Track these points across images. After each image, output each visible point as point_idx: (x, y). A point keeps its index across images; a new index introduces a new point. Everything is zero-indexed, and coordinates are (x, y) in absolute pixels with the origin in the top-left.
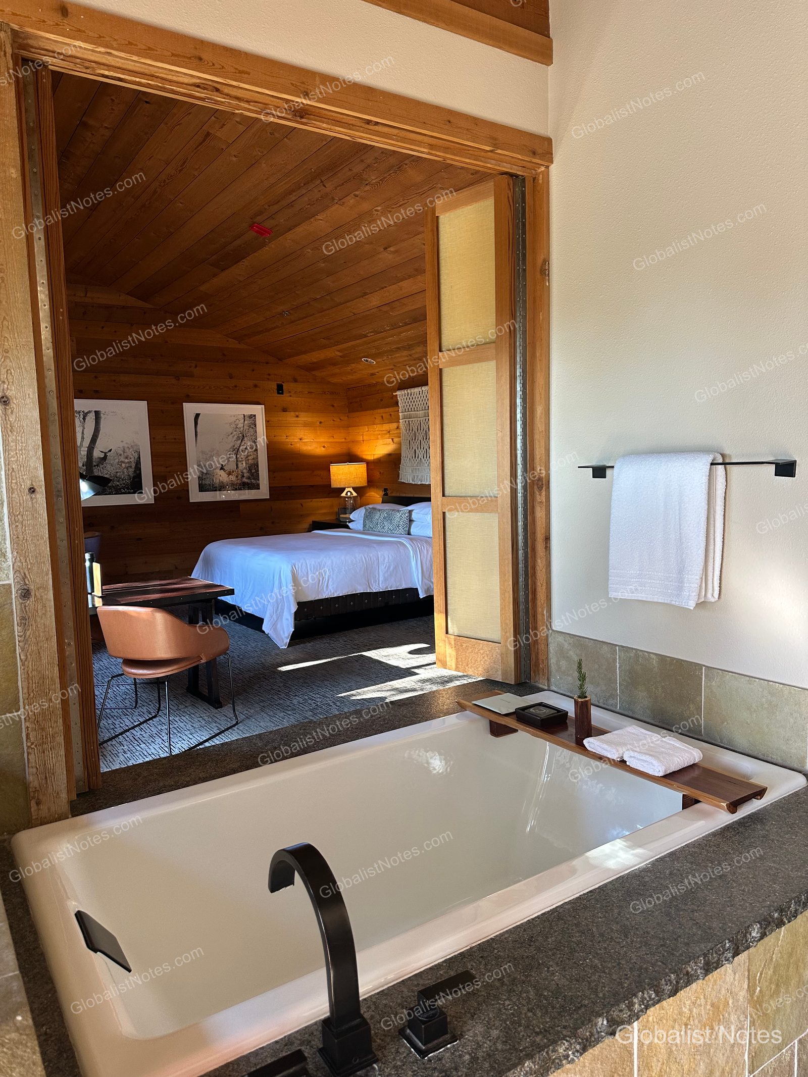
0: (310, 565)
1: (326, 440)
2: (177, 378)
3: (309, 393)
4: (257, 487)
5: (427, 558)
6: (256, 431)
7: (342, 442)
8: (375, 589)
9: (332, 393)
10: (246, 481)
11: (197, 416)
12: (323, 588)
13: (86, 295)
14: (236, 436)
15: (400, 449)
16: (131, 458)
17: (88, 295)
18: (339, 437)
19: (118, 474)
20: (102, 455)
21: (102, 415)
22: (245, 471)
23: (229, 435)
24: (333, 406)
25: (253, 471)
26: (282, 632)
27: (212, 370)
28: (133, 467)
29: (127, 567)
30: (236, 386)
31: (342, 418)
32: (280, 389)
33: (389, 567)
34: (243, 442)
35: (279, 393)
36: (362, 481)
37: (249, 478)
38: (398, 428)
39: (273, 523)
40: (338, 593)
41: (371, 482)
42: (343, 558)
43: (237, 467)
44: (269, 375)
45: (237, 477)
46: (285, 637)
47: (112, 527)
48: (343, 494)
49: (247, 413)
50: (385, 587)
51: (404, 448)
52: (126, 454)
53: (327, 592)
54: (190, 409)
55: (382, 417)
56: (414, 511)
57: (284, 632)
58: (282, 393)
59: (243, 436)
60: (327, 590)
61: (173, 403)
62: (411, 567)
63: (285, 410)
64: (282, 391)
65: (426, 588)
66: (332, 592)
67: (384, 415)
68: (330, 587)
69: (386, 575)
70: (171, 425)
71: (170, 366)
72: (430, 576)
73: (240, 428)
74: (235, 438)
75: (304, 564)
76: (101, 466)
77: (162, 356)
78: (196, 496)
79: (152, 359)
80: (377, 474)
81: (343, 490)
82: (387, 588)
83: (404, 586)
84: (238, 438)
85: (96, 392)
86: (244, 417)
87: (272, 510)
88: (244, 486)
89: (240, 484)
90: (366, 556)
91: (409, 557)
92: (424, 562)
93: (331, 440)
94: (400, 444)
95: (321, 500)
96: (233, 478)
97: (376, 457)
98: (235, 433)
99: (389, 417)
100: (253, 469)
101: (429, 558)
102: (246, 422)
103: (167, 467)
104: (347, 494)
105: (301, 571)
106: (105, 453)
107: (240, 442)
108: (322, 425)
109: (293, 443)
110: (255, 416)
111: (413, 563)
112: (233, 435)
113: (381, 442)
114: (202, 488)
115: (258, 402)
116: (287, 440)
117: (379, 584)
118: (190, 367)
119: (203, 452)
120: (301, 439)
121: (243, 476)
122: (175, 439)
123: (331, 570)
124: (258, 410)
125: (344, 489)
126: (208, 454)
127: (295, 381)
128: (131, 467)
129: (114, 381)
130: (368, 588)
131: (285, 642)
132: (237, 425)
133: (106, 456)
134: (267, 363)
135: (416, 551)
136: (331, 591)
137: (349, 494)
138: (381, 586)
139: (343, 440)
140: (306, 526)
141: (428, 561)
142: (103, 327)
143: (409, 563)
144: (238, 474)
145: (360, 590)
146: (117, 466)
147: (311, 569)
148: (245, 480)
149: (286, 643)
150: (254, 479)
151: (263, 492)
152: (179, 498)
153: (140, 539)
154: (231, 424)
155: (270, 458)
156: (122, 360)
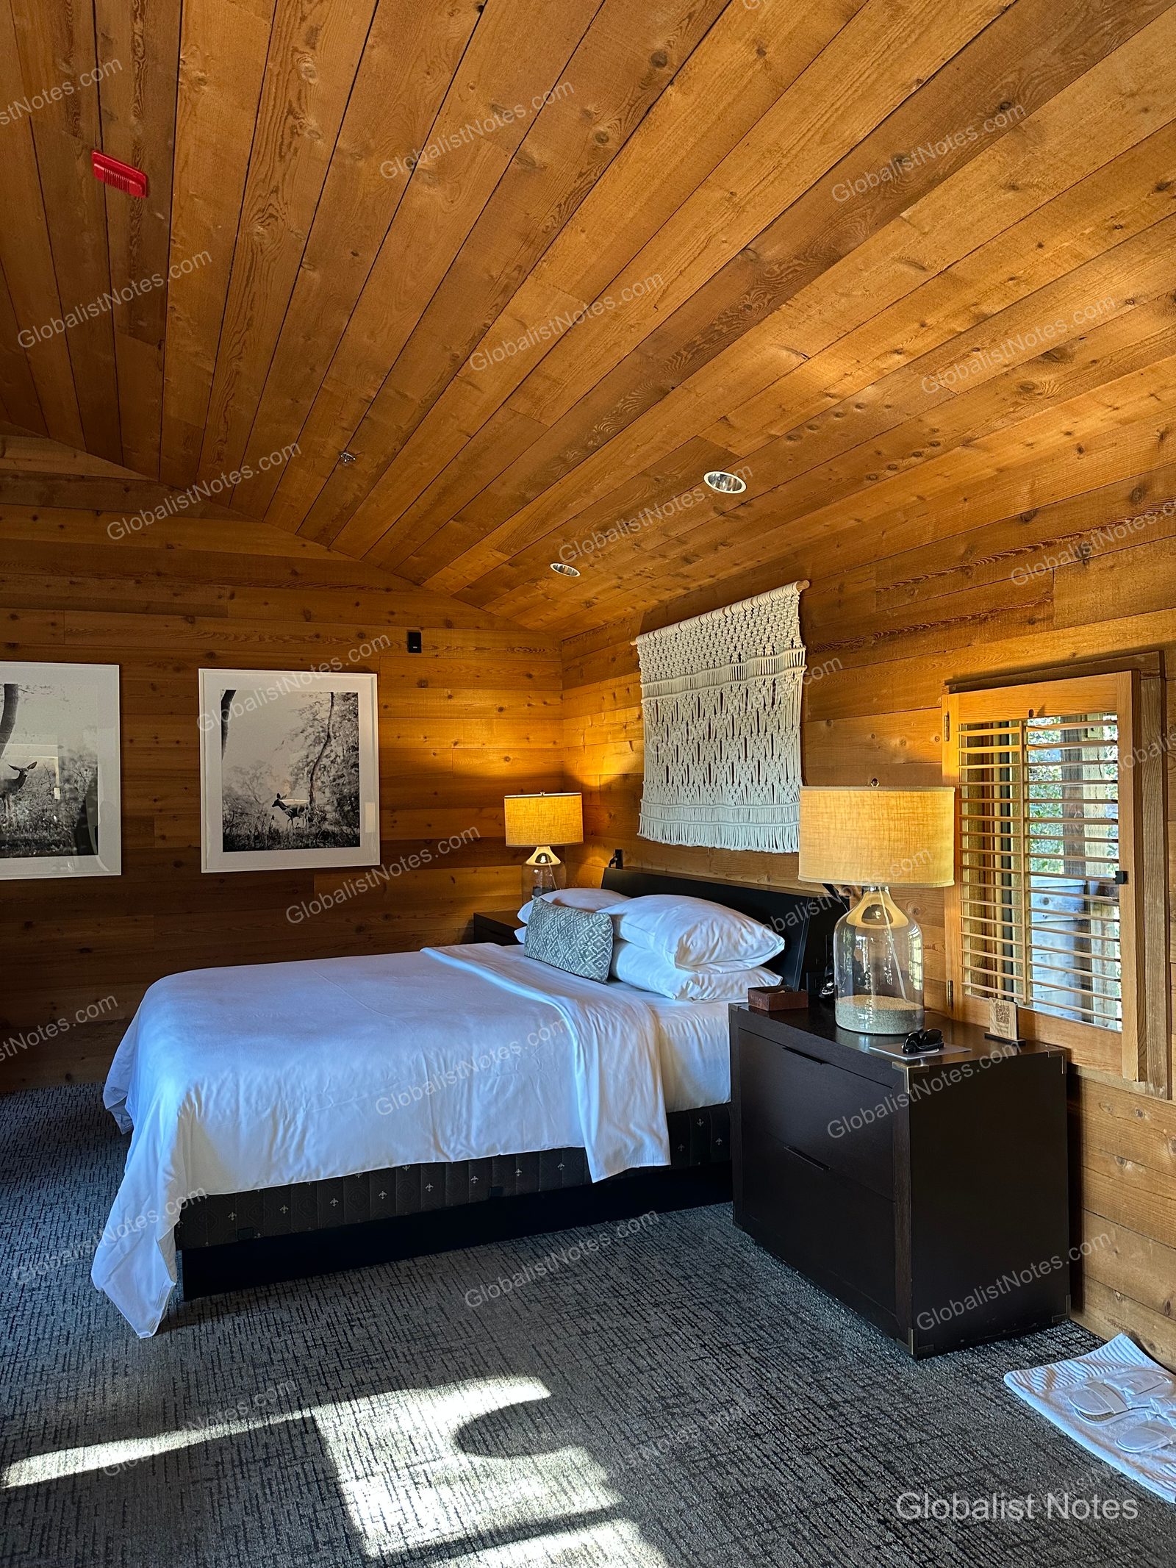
0: (248, 1088)
1: (512, 745)
2: (190, 618)
3: (477, 649)
4: (354, 841)
5: (619, 1062)
6: (357, 725)
7: (548, 750)
8: (454, 1152)
9: (530, 650)
10: (331, 828)
11: (229, 695)
12: (286, 1151)
13: (4, 454)
14: (312, 737)
15: (642, 764)
16: (76, 782)
17: (7, 455)
18: (541, 739)
19: (47, 814)
20: (15, 776)
21: (20, 693)
22: (328, 808)
23: (297, 735)
24: (530, 676)
25: (347, 808)
26: (144, 1287)
27: (266, 604)
28: (80, 800)
29: (55, 1008)
30: (318, 636)
31: (548, 701)
32: (414, 642)
33: (503, 1088)
34: (328, 749)
35: (411, 650)
36: (571, 831)
37: (337, 823)
38: (640, 717)
39: (387, 917)
40: (330, 1169)
41: (591, 833)
42: (356, 1065)
43: (312, 800)
44: (392, 613)
45: (310, 820)
46: (153, 1303)
47: (28, 925)
48: (532, 861)
49: (339, 690)
50: (485, 1148)
51: (647, 764)
52: (66, 773)
53: (297, 1168)
54: (212, 682)
55: (614, 694)
56: (625, 919)
57: (149, 1289)
58: (419, 651)
59: (329, 736)
60: (297, 1159)
61: (177, 670)
62: (571, 1088)
63: (423, 684)
64: (419, 645)
65: (610, 1151)
66: (313, 1166)
67: (617, 691)
68: (309, 1152)
69: (493, 1111)
70: (172, 713)
71: (175, 595)
72: (625, 1111)
73: (323, 720)
74: (309, 741)
75: (230, 1084)
76: (12, 797)
77: (159, 574)
78: (215, 859)
79: (138, 582)
80: (604, 818)
81: (530, 850)
82: (493, 1148)
83: (546, 1142)
84: (317, 741)
85: (13, 646)
86: (333, 696)
87: (385, 889)
88: (326, 839)
89: (316, 836)
90: (432, 1056)
91: (566, 1059)
92: (610, 1071)
93: (525, 745)
94: (642, 752)
95: (497, 868)
96: (300, 822)
97: (604, 780)
98: (310, 730)
99: (625, 694)
100: (349, 806)
101: (626, 1060)
102: (336, 708)
103: (155, 800)
104: (538, 859)
105: (217, 1104)
106: (22, 771)
107: (319, 748)
108: (503, 714)
109: (438, 751)
110: (356, 695)
111: (578, 1075)
112: (306, 734)
113: (611, 748)
114: (231, 844)
115: (364, 668)
116: (427, 745)
117: (467, 1137)
118: (220, 597)
119: (238, 770)
120: (456, 744)
121: (324, 819)
122: (178, 742)
123: (314, 1100)
124: (365, 685)
125: (532, 850)
126: (248, 773)
127: (449, 625)
128: (75, 799)
129: (53, 624)
130: (432, 1150)
131: (149, 1317)
132: (315, 714)
133: (22, 777)
134: (388, 590)
135: (590, 1043)
136: (309, 1166)
137: (543, 860)
138: (473, 1142)
139: (550, 746)
140: (461, 921)
141: (622, 1070)
142: (35, 518)
143: (566, 1073)
144: (312, 814)
145: (406, 1156)
146: (44, 797)
147: (248, 1100)
148: (327, 826)
149: (154, 1321)
150: (349, 825)
151: (368, 852)
152: (178, 864)
153: (88, 950)
154: (302, 711)
155: (385, 781)
156: (72, 583)
